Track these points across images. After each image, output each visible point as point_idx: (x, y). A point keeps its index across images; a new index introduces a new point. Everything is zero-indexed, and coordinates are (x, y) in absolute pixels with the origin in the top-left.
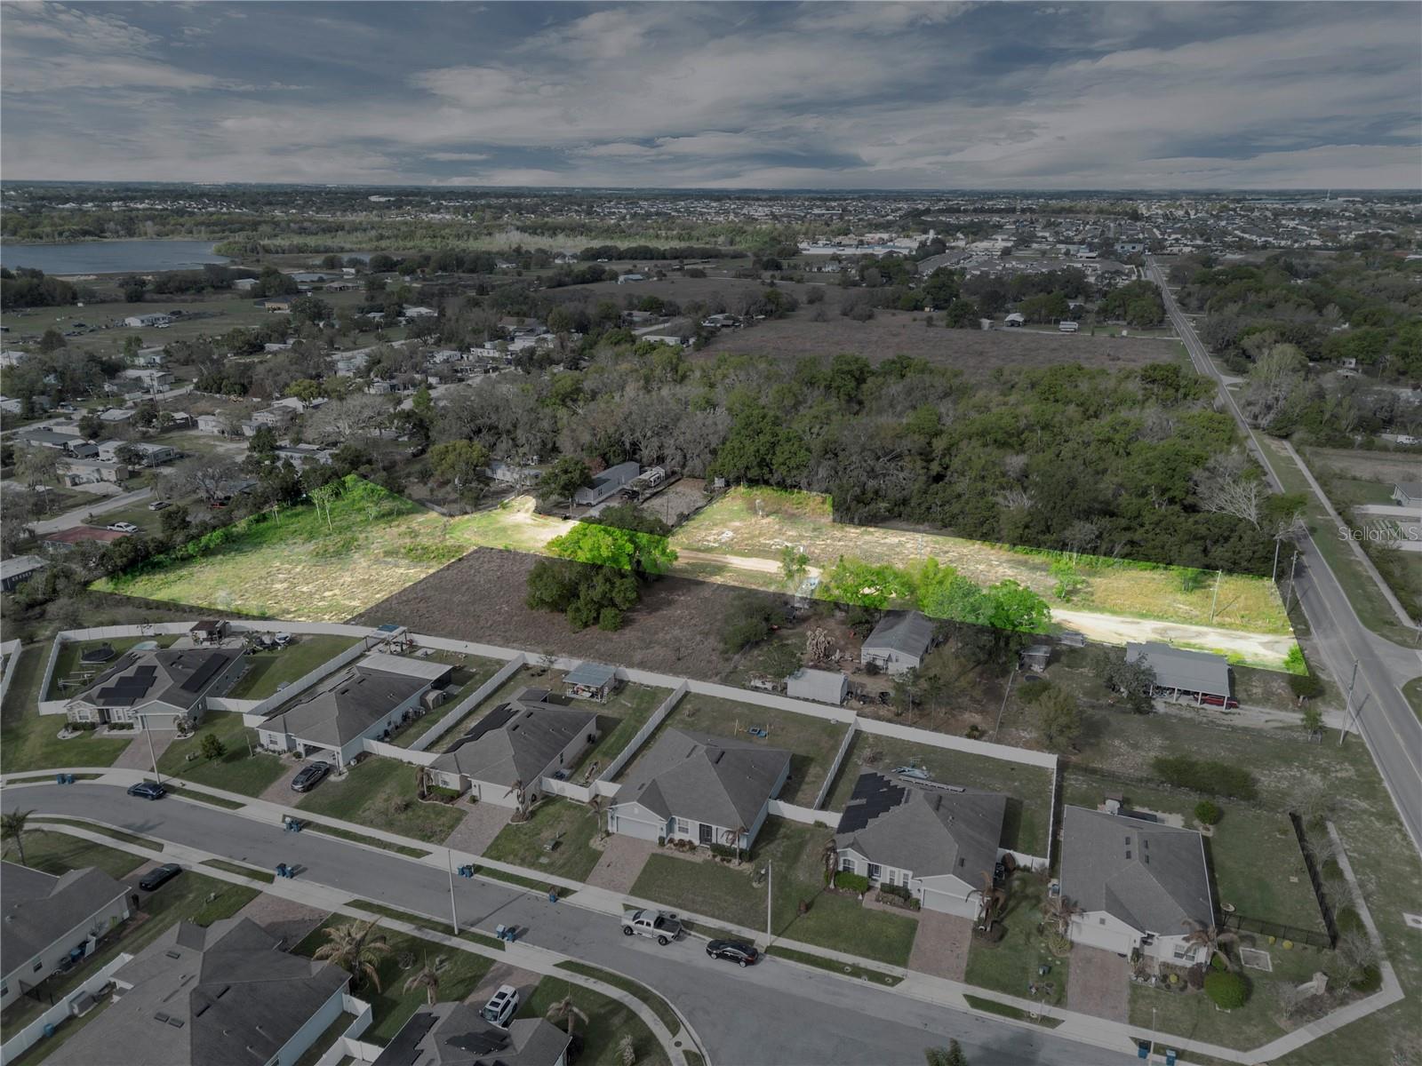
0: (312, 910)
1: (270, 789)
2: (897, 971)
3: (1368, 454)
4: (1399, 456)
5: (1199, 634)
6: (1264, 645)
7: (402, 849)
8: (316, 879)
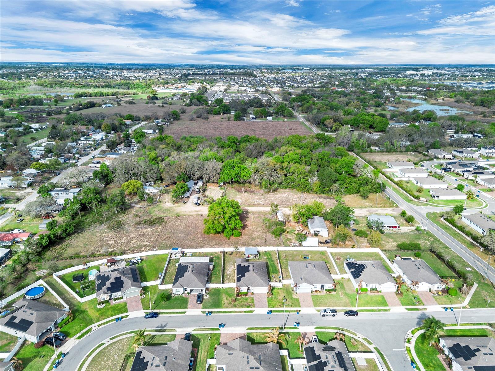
0: (240, 334)
1: (188, 305)
2: (388, 308)
3: (372, 154)
4: (379, 154)
5: (377, 210)
6: (391, 210)
7: (245, 312)
8: (231, 326)
